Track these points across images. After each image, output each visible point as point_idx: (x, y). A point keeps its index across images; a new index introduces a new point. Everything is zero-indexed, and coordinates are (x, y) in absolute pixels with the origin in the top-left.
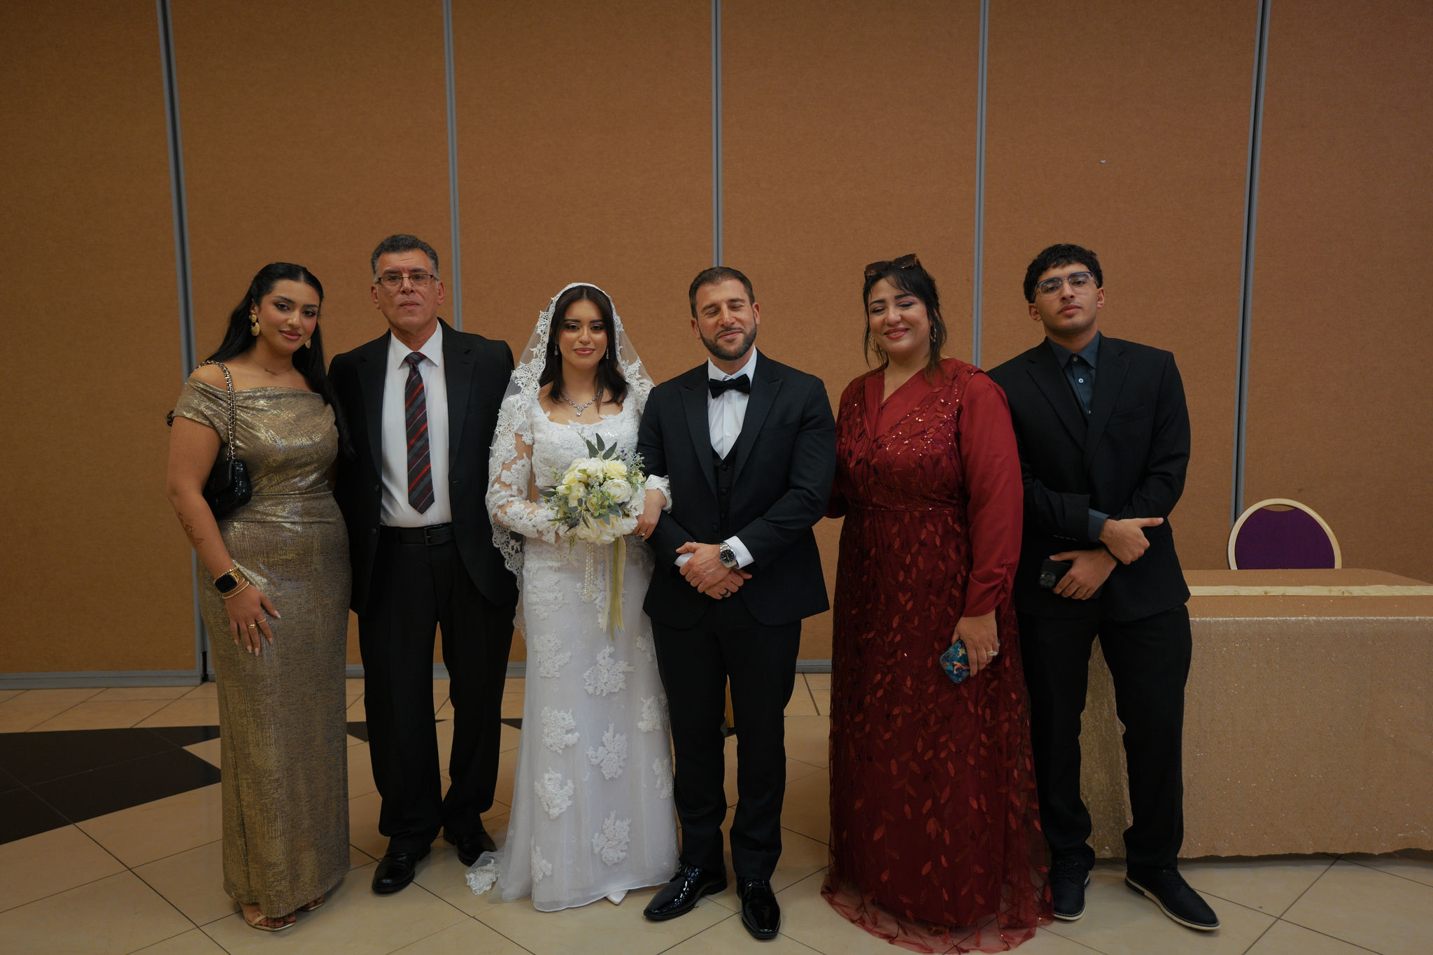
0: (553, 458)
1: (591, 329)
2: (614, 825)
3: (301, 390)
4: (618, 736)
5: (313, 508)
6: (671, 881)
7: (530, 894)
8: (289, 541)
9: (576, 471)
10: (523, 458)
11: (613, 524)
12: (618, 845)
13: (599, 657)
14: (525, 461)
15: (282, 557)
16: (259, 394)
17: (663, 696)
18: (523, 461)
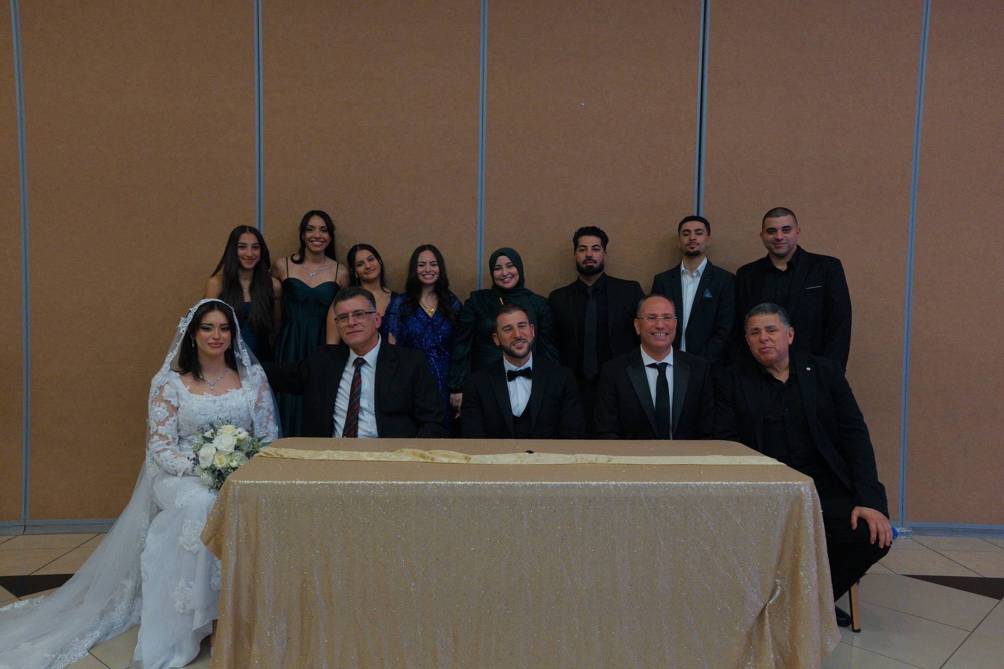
0: (192, 421)
1: (221, 330)
10: (173, 416)
18: (173, 418)
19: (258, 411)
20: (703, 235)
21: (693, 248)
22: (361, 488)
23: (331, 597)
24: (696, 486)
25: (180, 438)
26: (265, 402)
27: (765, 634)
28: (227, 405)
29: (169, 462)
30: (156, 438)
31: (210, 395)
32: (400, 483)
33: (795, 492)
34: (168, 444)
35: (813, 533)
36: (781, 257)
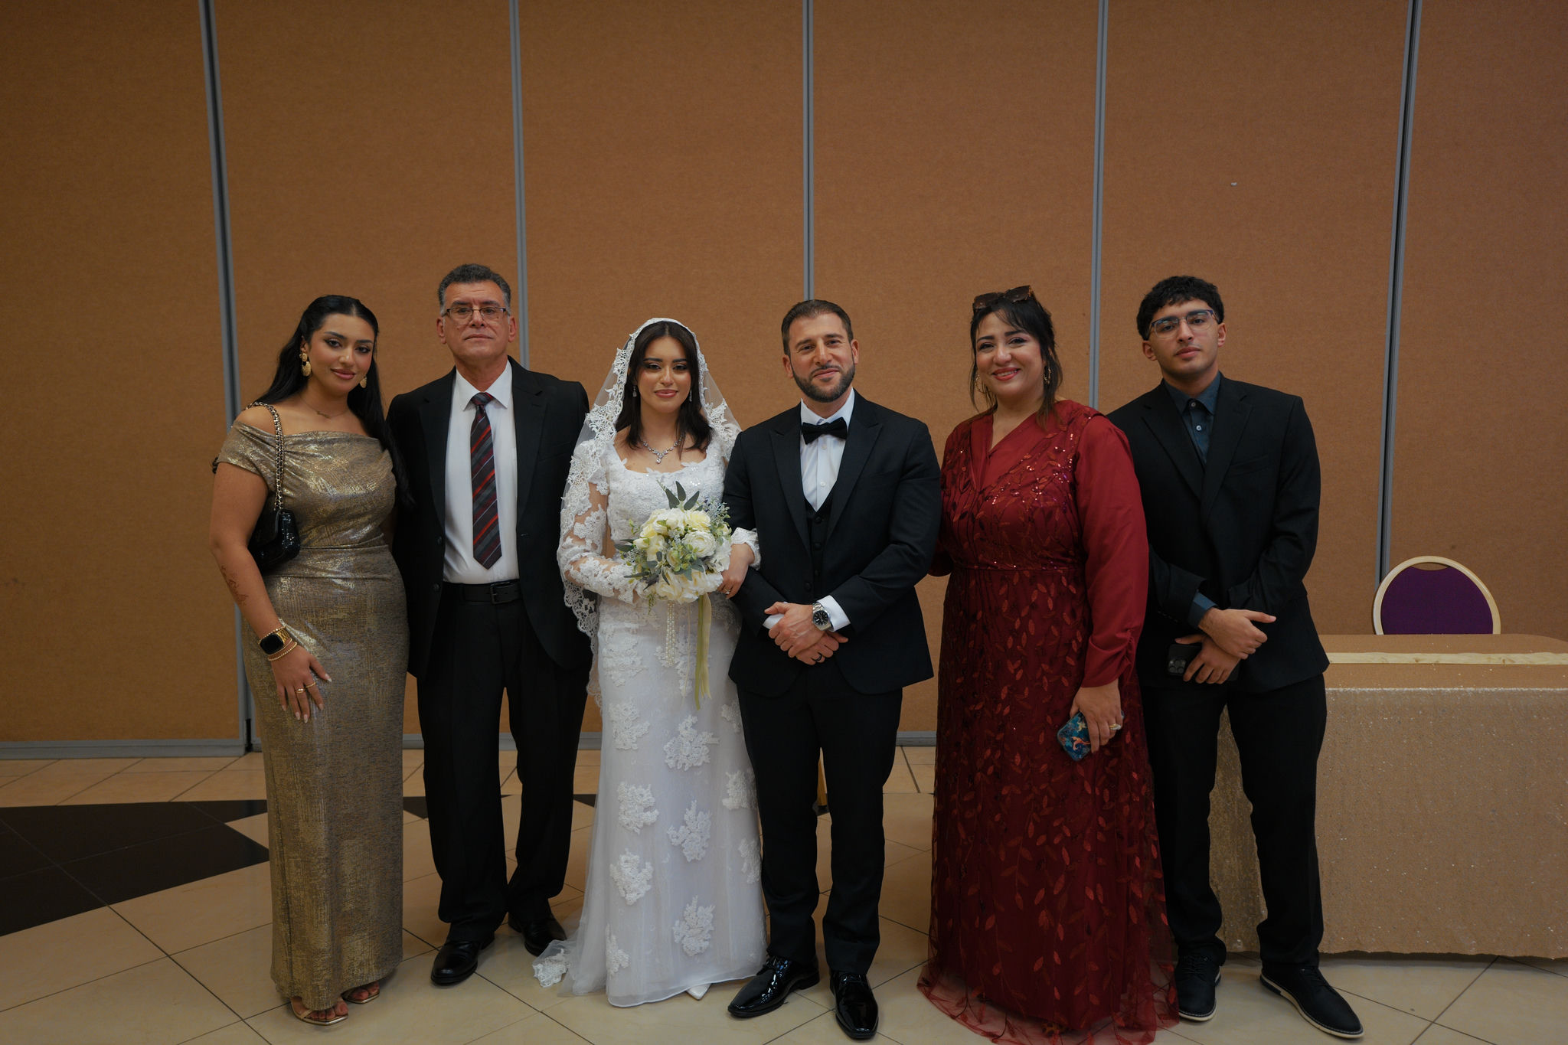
0: (629, 511)
1: (674, 369)
2: (696, 911)
3: (356, 435)
4: (701, 813)
5: (367, 563)
6: (758, 974)
7: (604, 988)
8: (340, 599)
9: (655, 523)
10: (597, 509)
11: (695, 580)
12: (700, 933)
13: (681, 728)
14: (600, 513)
15: (332, 617)
16: (309, 439)
17: (750, 771)
31: (656, 472)
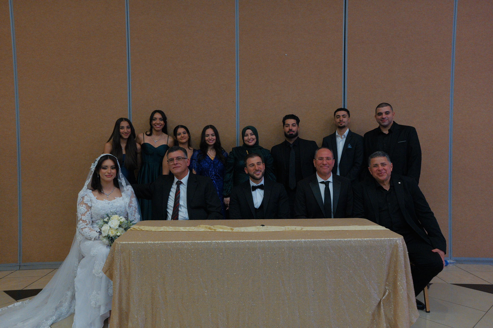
1: (111, 169)
18: (89, 212)
19: (130, 208)
20: (346, 117)
21: (341, 124)
22: (180, 244)
23: (166, 298)
24: (345, 241)
25: (93, 222)
26: (133, 203)
27: (381, 314)
28: (115, 205)
29: (87, 234)
30: (81, 222)
31: (106, 200)
32: (199, 242)
33: (394, 243)
34: (87, 225)
35: (404, 263)
36: (385, 127)
